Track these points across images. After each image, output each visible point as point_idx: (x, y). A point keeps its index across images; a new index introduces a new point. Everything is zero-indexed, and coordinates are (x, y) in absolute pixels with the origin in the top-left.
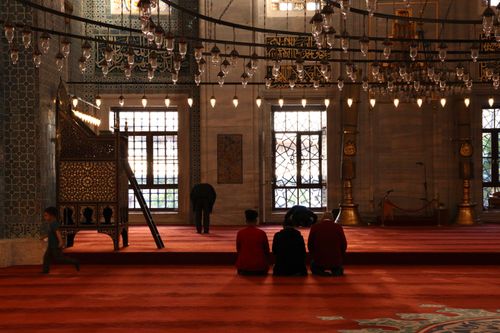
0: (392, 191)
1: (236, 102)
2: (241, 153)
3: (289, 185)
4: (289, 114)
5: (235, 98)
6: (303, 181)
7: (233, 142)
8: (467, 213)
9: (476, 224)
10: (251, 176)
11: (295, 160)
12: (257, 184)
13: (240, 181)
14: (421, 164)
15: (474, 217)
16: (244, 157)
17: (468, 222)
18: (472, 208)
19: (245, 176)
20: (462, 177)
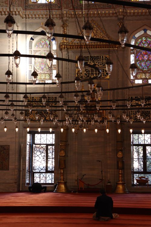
0: (85, 175)
1: (5, 129)
2: (8, 155)
3: (42, 171)
4: (42, 135)
5: (5, 127)
6: (49, 169)
7: (5, 149)
8: (121, 187)
9: (125, 193)
10: (13, 167)
11: (45, 158)
12: (17, 170)
13: (8, 169)
14: (99, 161)
15: (124, 189)
16: (10, 157)
17: (121, 192)
18: (123, 184)
19: (10, 167)
20: (118, 168)
